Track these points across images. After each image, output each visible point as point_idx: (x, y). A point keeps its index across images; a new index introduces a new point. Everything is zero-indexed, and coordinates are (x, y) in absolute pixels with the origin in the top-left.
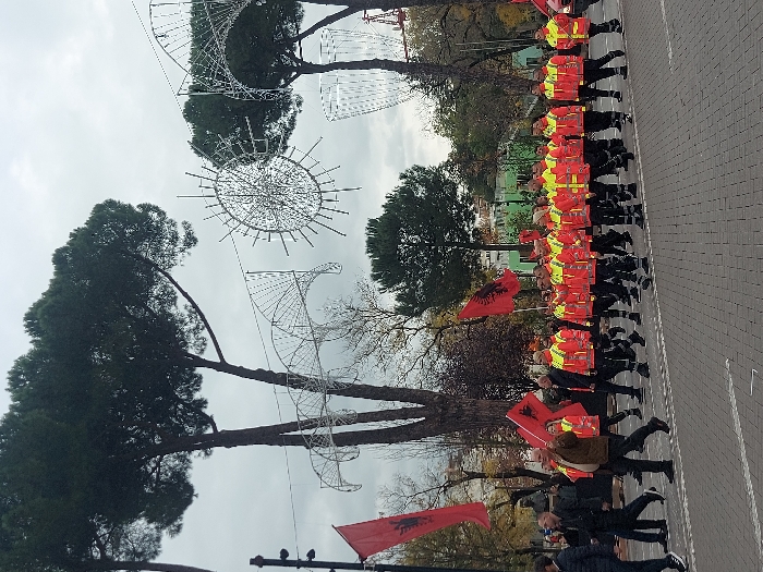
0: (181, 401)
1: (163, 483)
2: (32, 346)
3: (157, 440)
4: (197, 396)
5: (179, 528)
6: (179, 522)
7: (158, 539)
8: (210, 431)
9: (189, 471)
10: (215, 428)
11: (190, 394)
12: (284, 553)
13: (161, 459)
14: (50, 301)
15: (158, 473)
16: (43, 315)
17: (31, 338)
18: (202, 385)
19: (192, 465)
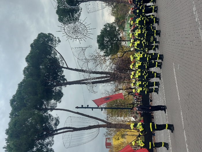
0: (59, 76)
1: (56, 92)
2: (27, 65)
3: (55, 84)
4: (63, 74)
5: (61, 101)
7: (56, 104)
8: (66, 82)
9: (62, 90)
10: (67, 81)
11: (61, 74)
12: (82, 106)
13: (56, 88)
14: (30, 55)
15: (56, 91)
16: (29, 58)
17: (27, 63)
18: (64, 72)
19: (63, 89)
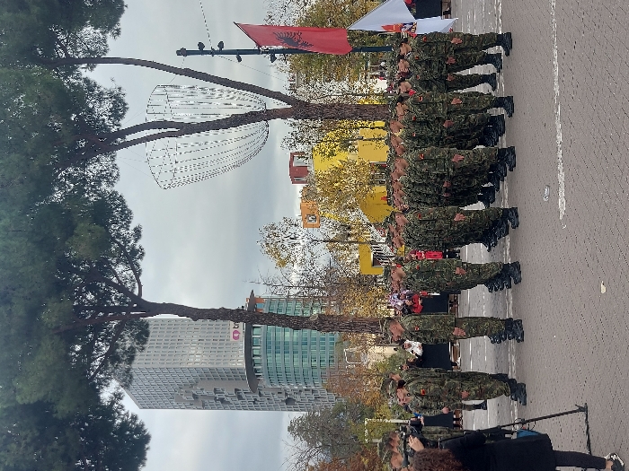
5: (119, 31)
6: (117, 27)
7: (105, 41)
12: (201, 45)
